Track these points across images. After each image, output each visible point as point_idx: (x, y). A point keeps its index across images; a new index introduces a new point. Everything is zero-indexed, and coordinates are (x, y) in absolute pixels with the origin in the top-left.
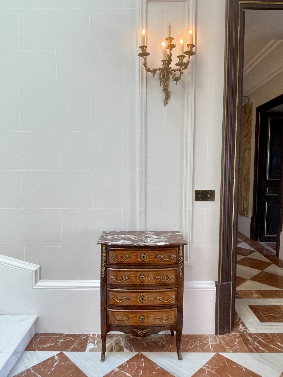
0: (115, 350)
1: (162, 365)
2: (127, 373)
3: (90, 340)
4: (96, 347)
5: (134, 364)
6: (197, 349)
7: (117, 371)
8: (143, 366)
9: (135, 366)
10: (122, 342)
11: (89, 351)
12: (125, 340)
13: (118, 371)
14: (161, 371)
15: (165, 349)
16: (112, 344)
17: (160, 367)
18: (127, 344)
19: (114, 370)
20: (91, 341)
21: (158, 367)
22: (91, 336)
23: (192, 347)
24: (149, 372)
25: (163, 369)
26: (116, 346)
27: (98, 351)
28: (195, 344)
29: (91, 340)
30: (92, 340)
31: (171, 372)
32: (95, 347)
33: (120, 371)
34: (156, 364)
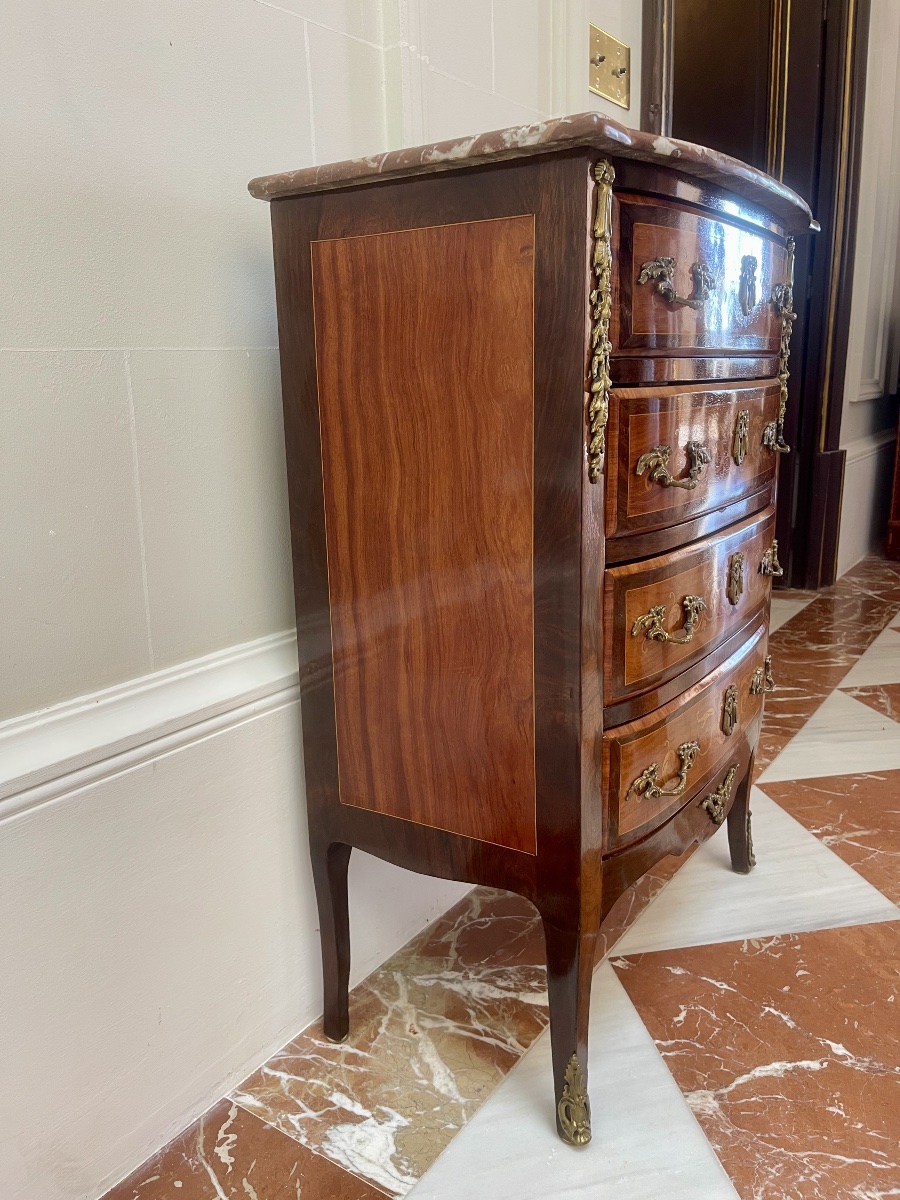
0: (512, 1040)
2: (759, 1072)
3: (287, 1124)
4: (399, 1120)
5: (690, 1014)
7: (716, 1104)
8: (725, 986)
9: (714, 1016)
10: (456, 987)
11: (418, 1177)
12: (456, 968)
13: (720, 1098)
14: (798, 947)
16: (436, 1035)
17: (769, 939)
18: (500, 975)
19: (698, 1115)
20: (304, 1122)
21: (766, 946)
22: (249, 1101)
24: (786, 988)
26: (479, 1027)
27: (460, 1126)
29: (294, 1119)
30: (311, 1114)
31: (822, 924)
32: (394, 1124)
33: (724, 1091)
34: (737, 943)
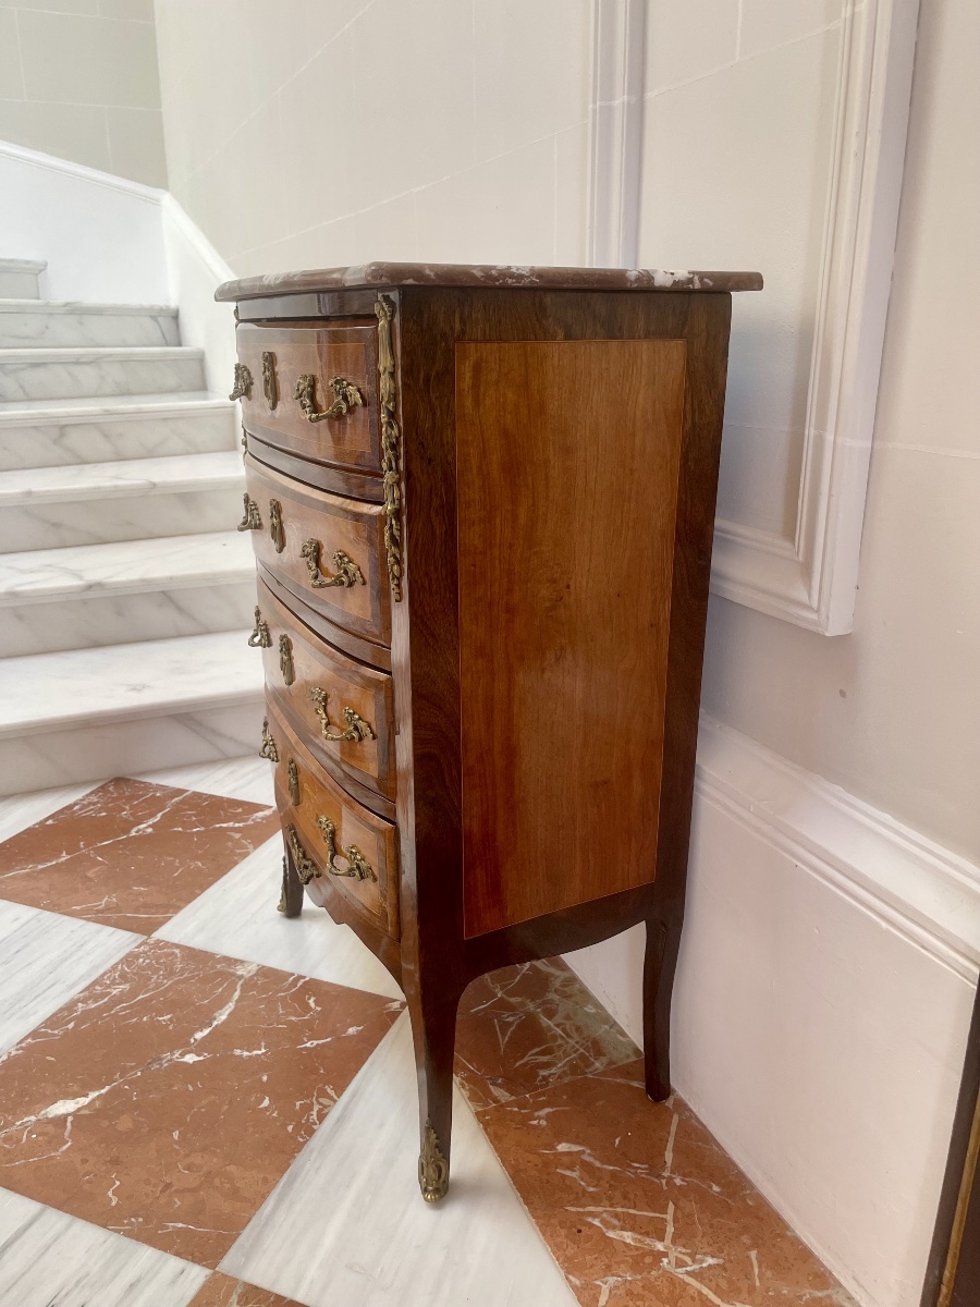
1: (340, 1120)
2: (230, 1007)
6: (608, 1270)
8: (308, 1045)
9: (294, 1018)
14: (290, 1128)
15: (497, 1092)
17: (322, 1117)
19: (241, 961)
23: (611, 1234)
24: (265, 1078)
25: (311, 1132)
28: (660, 1246)
33: (241, 982)
34: (340, 1090)
